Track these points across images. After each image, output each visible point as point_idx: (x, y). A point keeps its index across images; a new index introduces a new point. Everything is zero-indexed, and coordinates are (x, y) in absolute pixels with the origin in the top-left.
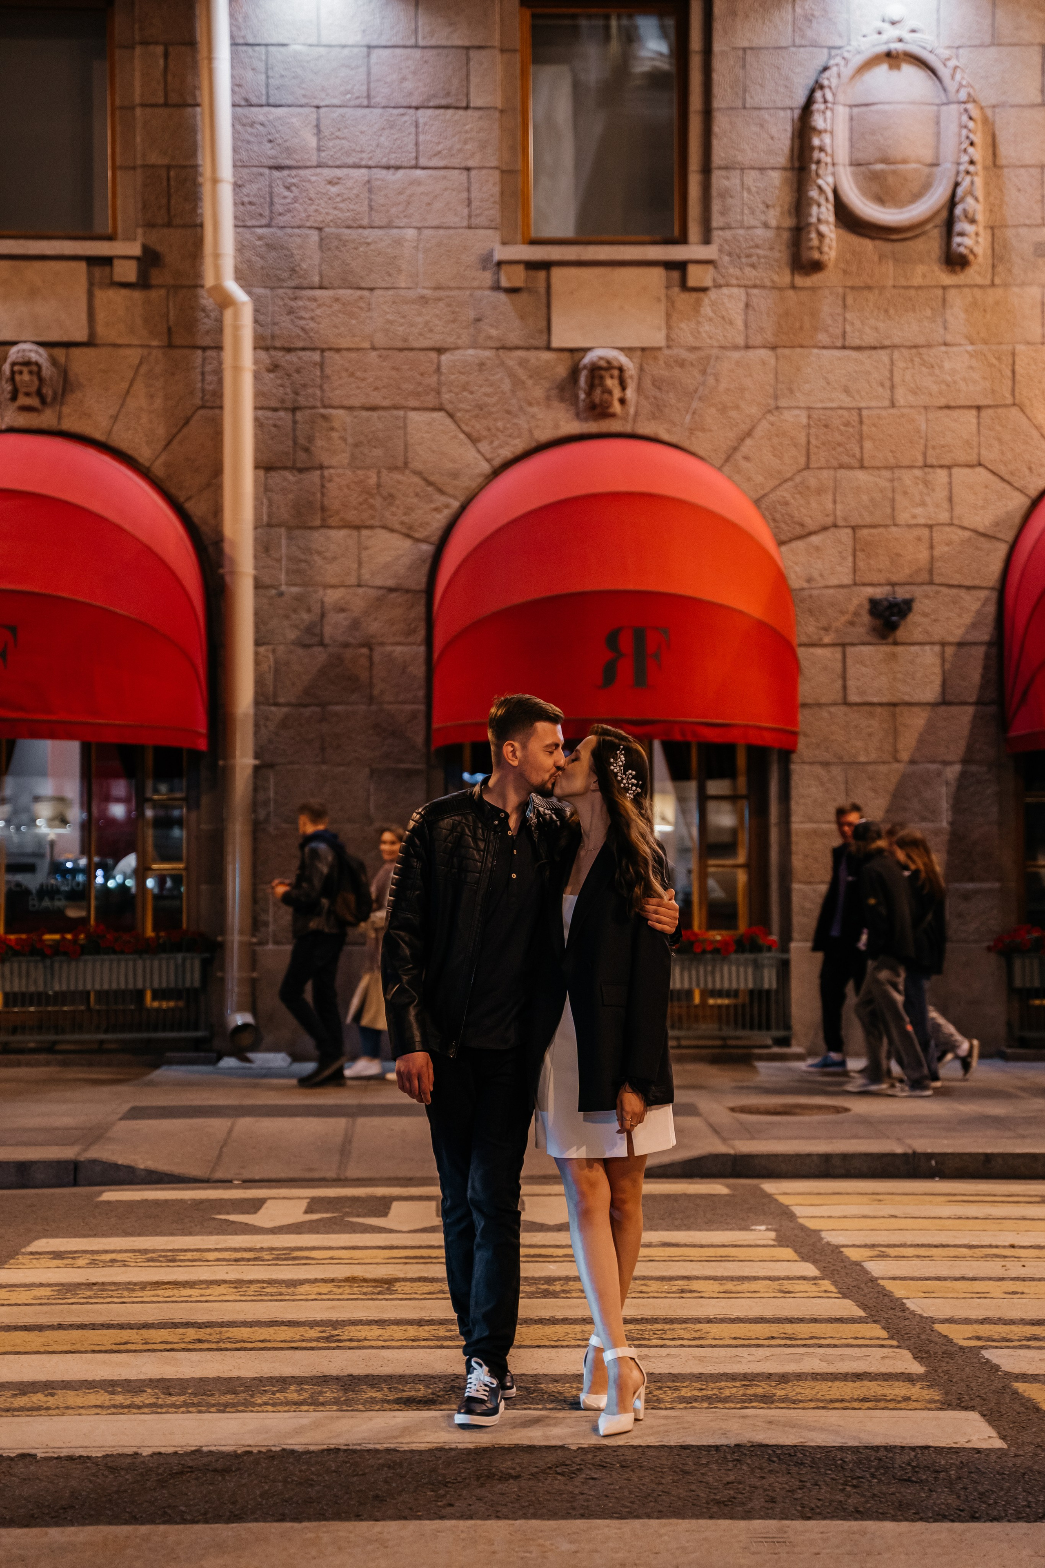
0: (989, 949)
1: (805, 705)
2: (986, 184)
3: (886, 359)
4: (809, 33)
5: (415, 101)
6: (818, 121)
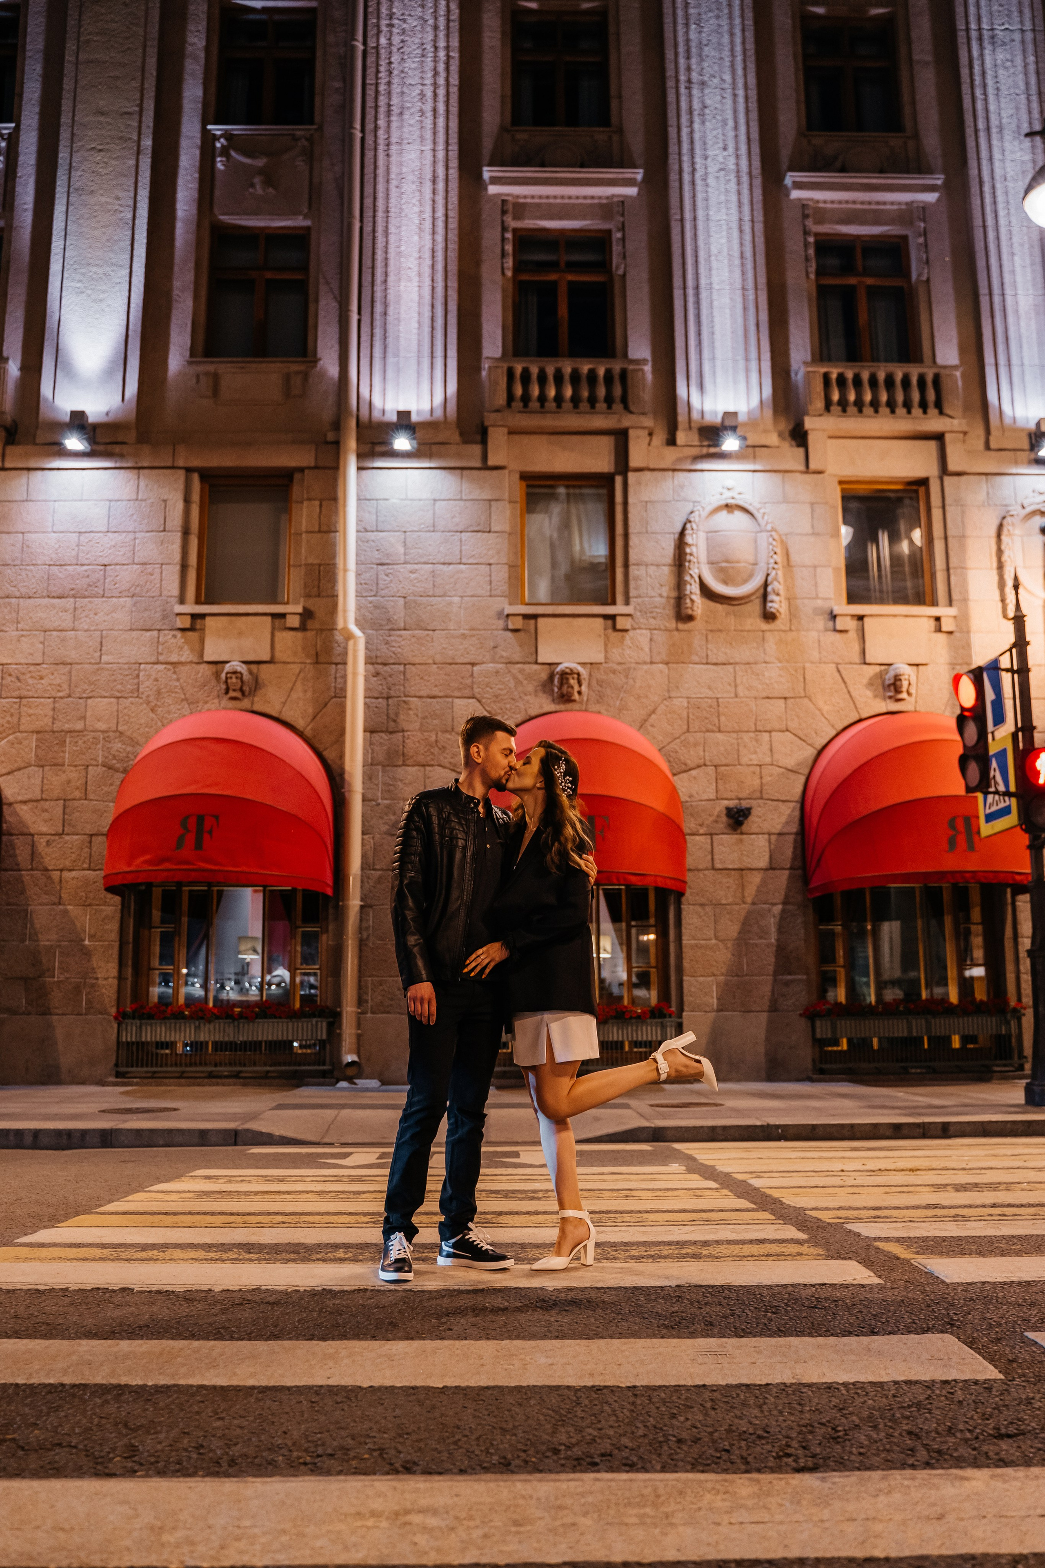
0: (801, 1015)
1: (690, 870)
2: (784, 576)
3: (732, 670)
4: (682, 494)
5: (460, 528)
6: (689, 539)
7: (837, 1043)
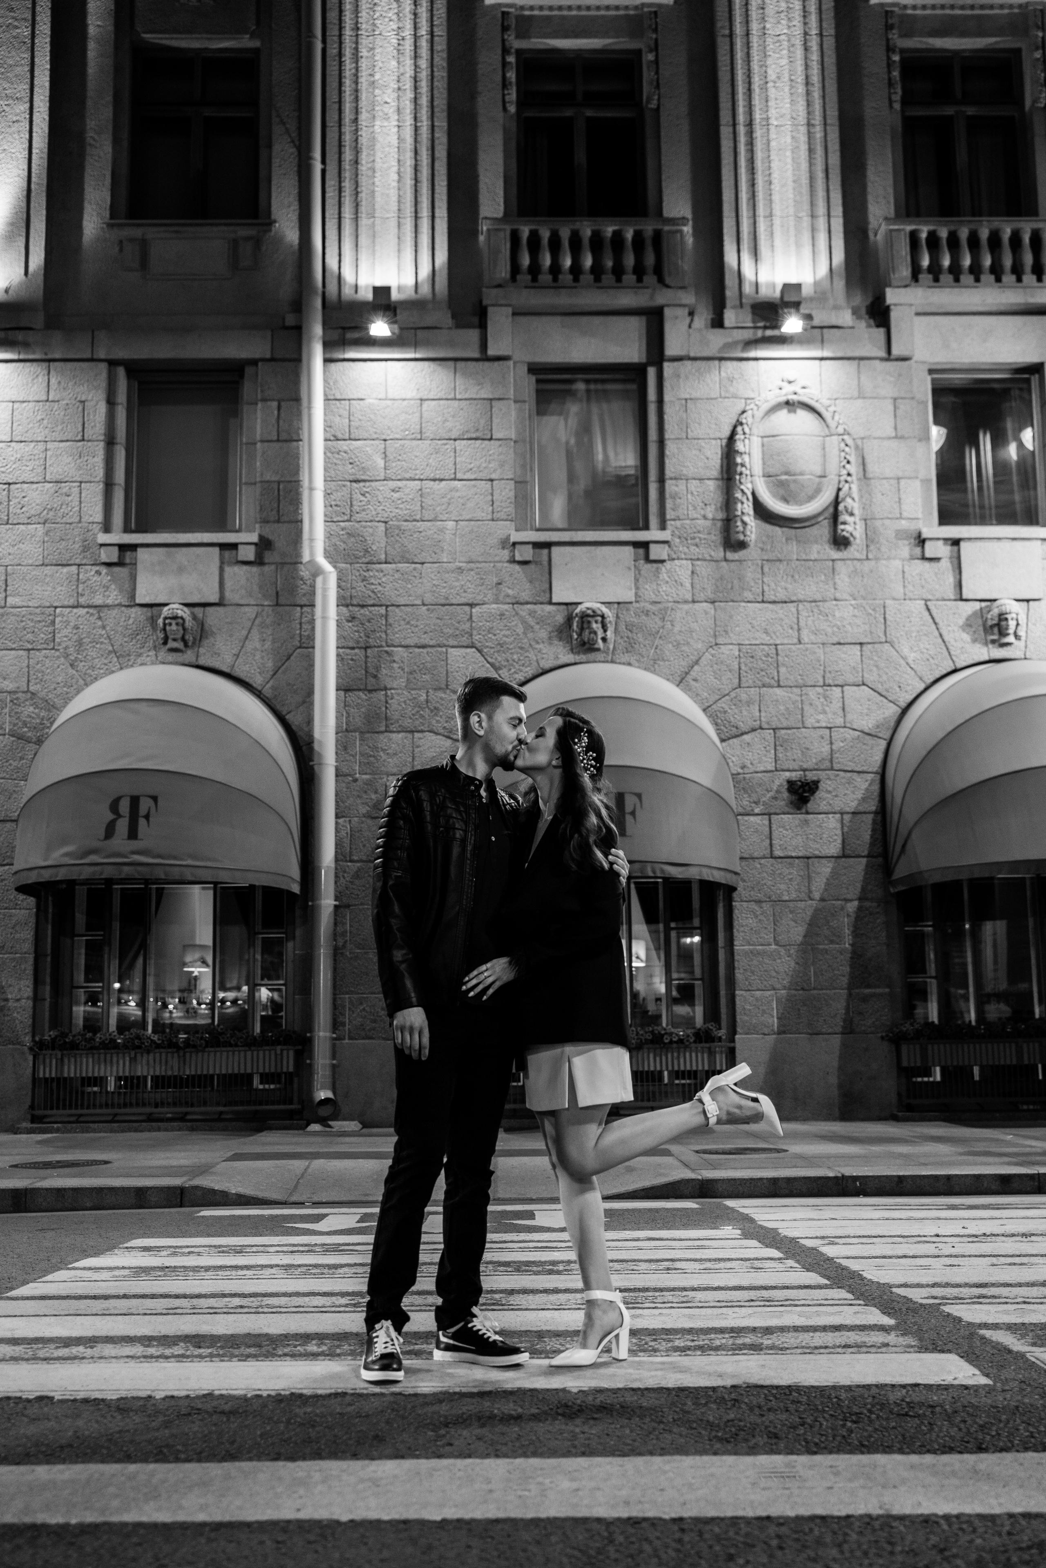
0: (882, 1038)
2: (860, 490)
3: (794, 610)
4: (731, 389)
5: (454, 435)
6: (740, 446)
7: (928, 1073)
